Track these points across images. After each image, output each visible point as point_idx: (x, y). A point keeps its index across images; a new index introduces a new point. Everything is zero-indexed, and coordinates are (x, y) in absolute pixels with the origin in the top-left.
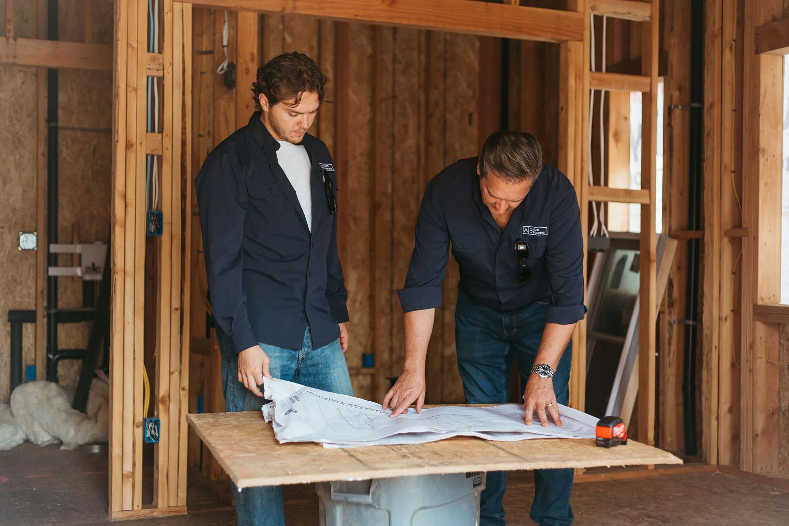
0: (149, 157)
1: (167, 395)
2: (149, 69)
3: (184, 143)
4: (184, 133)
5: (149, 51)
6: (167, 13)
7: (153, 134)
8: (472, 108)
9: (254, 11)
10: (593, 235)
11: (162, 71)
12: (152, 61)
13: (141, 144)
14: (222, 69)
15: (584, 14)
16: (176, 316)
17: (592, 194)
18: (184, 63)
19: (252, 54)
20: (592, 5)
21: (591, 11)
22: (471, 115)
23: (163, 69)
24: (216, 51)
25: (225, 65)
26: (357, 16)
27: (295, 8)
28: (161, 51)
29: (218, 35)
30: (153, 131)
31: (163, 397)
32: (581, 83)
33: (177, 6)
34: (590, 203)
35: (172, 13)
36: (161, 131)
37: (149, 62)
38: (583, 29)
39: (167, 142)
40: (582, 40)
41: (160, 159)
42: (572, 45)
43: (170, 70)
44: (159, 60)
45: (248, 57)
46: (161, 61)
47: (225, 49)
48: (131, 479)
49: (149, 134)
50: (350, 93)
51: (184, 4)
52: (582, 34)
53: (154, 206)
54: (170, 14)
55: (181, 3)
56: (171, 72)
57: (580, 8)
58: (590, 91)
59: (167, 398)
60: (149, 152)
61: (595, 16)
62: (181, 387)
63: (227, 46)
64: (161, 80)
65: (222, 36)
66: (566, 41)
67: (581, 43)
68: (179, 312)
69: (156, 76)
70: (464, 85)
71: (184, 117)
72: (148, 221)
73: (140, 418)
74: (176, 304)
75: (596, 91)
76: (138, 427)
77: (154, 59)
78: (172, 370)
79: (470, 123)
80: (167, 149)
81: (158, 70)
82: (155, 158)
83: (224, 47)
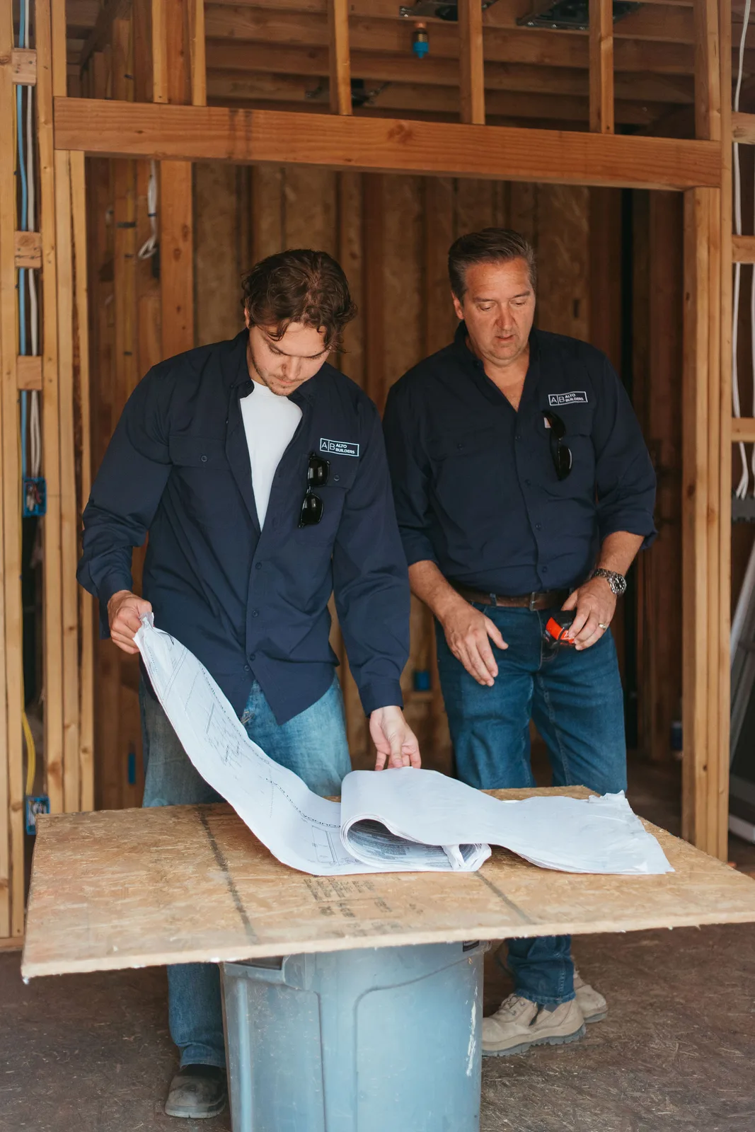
0: (24, 395)
1: (59, 760)
2: (19, 256)
3: (76, 370)
4: (76, 355)
5: (19, 228)
6: (45, 168)
7: (28, 359)
8: (579, 291)
9: (186, 159)
10: (740, 496)
11: (39, 259)
12: (23, 244)
13: (9, 373)
14: (146, 252)
15: (721, 142)
16: (71, 639)
17: (738, 431)
18: (73, 246)
19: (185, 227)
20: (734, 128)
21: (734, 139)
22: (576, 303)
23: (41, 256)
24: (138, 223)
25: (150, 244)
26: (350, 160)
27: (249, 152)
28: (37, 228)
29: (141, 198)
30: (29, 353)
31: (54, 764)
32: (718, 255)
33: (61, 156)
34: (735, 446)
35: (52, 168)
36: (40, 353)
37: (17, 246)
38: (720, 167)
39: (50, 370)
40: (718, 185)
41: (40, 395)
42: (703, 194)
43: (52, 257)
44: (34, 241)
45: (178, 232)
46: (37, 244)
47: (153, 219)
48: (7, 890)
49: (23, 359)
50: (387, 273)
51: (72, 152)
52: (720, 176)
53: (35, 469)
54: (49, 170)
55: (68, 152)
56: (53, 262)
57: (716, 133)
58: (734, 266)
59: (60, 765)
60: (21, 387)
61: (740, 145)
62: (82, 747)
63: (155, 215)
64: (38, 273)
65: (146, 200)
66: (693, 188)
67: (718, 190)
68: (75, 633)
69: (31, 268)
70: (566, 256)
71: (75, 329)
72: (26, 492)
73: (18, 797)
74: (70, 620)
75: (743, 266)
76: (15, 810)
77: (26, 241)
78: (67, 721)
79: (576, 314)
80: (51, 381)
81: (33, 258)
82: (34, 395)
83: (150, 215)
